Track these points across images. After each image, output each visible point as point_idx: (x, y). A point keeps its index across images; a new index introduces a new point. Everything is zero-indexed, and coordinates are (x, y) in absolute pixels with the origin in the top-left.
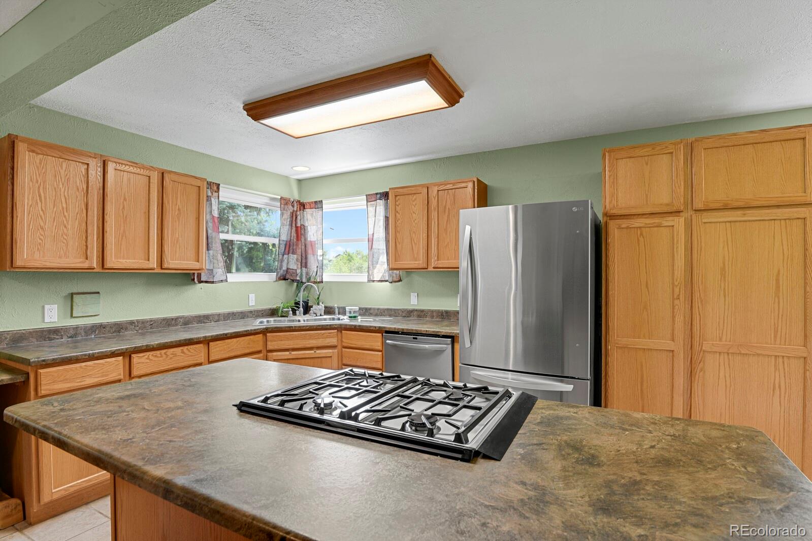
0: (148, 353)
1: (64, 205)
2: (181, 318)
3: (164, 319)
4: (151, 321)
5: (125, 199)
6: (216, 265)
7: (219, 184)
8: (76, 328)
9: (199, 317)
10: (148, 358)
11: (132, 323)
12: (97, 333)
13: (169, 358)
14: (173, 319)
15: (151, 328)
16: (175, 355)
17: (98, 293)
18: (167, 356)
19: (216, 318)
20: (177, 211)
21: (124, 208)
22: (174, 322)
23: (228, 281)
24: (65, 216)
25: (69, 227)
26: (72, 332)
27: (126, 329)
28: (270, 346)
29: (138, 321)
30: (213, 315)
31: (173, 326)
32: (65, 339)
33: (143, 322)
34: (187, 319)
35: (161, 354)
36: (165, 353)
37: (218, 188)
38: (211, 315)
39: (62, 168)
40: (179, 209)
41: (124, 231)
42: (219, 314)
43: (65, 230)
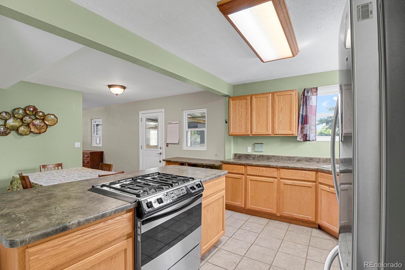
0: (253, 167)
1: (241, 115)
2: (296, 157)
3: (288, 157)
4: (282, 157)
5: (259, 108)
6: (311, 132)
7: (317, 88)
8: (255, 155)
9: (307, 158)
10: (252, 169)
11: (274, 156)
12: (261, 158)
13: (260, 171)
14: (292, 157)
15: (282, 160)
16: (263, 170)
17: (263, 144)
18: (260, 170)
19: (318, 160)
20: (280, 108)
21: (259, 112)
22: (292, 159)
23: (317, 140)
24: (241, 118)
25: (242, 121)
26: (254, 157)
27: (271, 158)
28: (320, 180)
29: (276, 156)
30: (315, 158)
31: (292, 160)
32: (252, 158)
33: (278, 157)
34: (299, 159)
35: (257, 168)
36: (259, 169)
37: (317, 90)
38: (314, 158)
39: (240, 102)
40: (281, 108)
41: (259, 120)
42: (320, 159)
43: (241, 122)
